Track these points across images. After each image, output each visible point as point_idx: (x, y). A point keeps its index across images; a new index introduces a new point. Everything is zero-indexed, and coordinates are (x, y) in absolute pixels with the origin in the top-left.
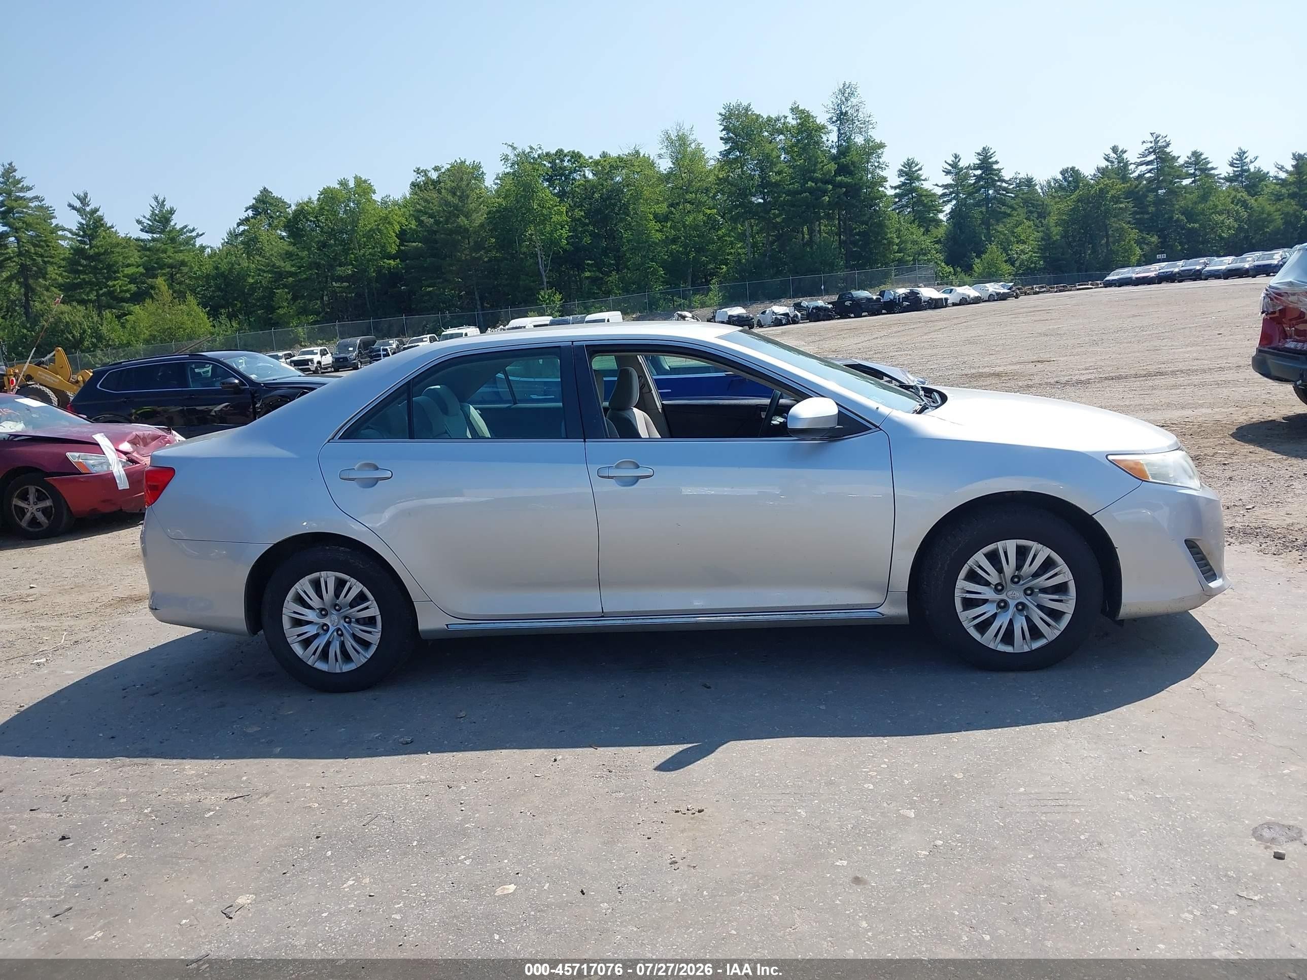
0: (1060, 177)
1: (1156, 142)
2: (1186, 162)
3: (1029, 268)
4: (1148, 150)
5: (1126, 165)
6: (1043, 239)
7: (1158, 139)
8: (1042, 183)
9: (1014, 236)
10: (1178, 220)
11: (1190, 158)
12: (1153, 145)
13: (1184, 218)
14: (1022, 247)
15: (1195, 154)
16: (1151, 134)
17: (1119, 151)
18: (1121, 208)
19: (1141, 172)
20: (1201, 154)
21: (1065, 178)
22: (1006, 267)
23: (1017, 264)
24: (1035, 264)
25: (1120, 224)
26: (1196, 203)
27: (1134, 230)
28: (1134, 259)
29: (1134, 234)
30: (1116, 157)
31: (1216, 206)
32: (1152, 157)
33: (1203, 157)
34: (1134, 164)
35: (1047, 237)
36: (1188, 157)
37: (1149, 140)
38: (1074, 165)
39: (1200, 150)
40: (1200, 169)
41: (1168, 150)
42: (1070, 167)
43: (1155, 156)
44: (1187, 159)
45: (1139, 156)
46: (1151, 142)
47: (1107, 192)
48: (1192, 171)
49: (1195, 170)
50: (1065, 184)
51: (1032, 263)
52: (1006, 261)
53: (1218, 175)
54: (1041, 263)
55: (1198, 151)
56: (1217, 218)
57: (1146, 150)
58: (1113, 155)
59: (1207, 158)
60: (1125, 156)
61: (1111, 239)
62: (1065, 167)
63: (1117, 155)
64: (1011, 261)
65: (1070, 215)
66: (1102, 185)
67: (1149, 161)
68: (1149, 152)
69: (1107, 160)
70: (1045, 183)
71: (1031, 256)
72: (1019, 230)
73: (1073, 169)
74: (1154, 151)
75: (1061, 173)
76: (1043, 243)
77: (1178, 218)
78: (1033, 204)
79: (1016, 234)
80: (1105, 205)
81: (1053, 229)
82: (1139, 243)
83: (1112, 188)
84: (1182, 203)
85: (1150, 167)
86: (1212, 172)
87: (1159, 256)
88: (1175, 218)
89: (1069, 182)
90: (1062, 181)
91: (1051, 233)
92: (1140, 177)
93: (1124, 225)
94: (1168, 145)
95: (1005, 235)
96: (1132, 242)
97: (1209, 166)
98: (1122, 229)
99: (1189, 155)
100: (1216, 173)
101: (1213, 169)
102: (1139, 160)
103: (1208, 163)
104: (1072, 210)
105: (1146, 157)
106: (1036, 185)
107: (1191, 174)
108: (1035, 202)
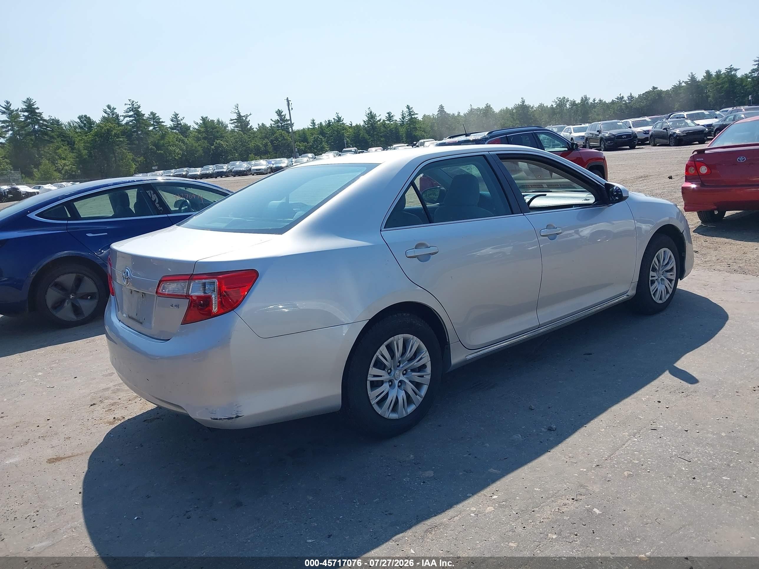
0: (78, 120)
1: (133, 105)
2: (148, 118)
3: (71, 175)
4: (129, 109)
5: (117, 116)
6: (77, 157)
7: (133, 103)
8: (65, 123)
9: (57, 155)
10: (151, 149)
11: (150, 116)
12: (131, 106)
13: (155, 148)
14: (63, 162)
15: (152, 113)
16: (129, 100)
17: (112, 108)
18: (121, 141)
19: (127, 121)
20: (156, 114)
21: (81, 121)
22: (57, 174)
23: (63, 172)
24: (75, 172)
25: (121, 150)
26: (159, 140)
27: (130, 154)
28: (132, 170)
29: (130, 156)
30: (110, 111)
31: (170, 142)
32: (131, 113)
33: (157, 115)
34: (122, 116)
35: (80, 156)
36: (149, 115)
37: (128, 104)
38: (86, 114)
39: (154, 111)
40: (156, 122)
41: (140, 110)
42: (84, 115)
43: (133, 113)
44: (149, 116)
45: (124, 112)
46: (130, 105)
47: (112, 131)
48: (152, 123)
49: (154, 122)
50: (83, 125)
51: (72, 171)
52: (55, 171)
53: (165, 126)
54: (79, 171)
55: (153, 112)
56: (171, 148)
57: (127, 109)
58: (108, 110)
59: (159, 116)
60: (115, 111)
61: (117, 159)
62: (81, 115)
63: (111, 110)
64: (59, 171)
65: (91, 144)
66: (108, 127)
67: (130, 115)
68: (130, 110)
69: (106, 113)
70: (67, 124)
71: (72, 167)
72: (60, 151)
73: (85, 116)
74: (132, 110)
75: (78, 118)
76: (78, 159)
77: (152, 147)
78: (63, 136)
79: (58, 154)
80: (111, 139)
81: (82, 151)
82: (134, 160)
83: (114, 128)
84: (152, 139)
85: (131, 119)
86: (163, 124)
87: (153, 168)
88: (150, 148)
89: (85, 124)
90: (79, 123)
91: (82, 153)
92: (127, 123)
93: (124, 150)
94: (139, 107)
95: (50, 154)
96: (130, 161)
97: (161, 120)
98: (123, 153)
99: (149, 114)
100: (165, 125)
101: (163, 122)
102: (124, 114)
103: (160, 119)
104: (92, 140)
105: (128, 113)
106: (61, 124)
107: (152, 124)
108: (64, 135)
